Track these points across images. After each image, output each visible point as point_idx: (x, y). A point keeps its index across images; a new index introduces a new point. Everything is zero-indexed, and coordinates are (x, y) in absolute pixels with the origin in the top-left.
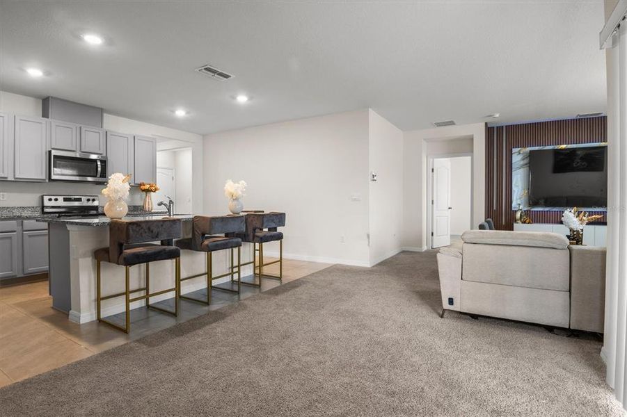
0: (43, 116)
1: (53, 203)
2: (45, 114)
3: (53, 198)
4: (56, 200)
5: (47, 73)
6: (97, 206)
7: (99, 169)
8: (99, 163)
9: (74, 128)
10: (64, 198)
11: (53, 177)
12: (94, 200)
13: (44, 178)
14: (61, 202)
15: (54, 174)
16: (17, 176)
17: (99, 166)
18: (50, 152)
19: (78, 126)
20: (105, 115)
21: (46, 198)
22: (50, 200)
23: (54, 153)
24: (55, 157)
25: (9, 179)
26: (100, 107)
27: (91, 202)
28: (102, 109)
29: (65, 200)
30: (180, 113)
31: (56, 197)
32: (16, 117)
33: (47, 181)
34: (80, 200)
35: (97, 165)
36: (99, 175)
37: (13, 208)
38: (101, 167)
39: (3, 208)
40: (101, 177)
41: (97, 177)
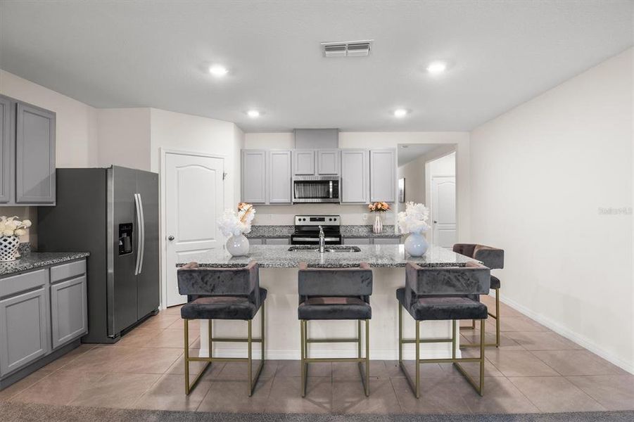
1: (302, 223)
3: (302, 218)
4: (304, 220)
5: (262, 113)
7: (331, 190)
8: (331, 184)
9: (313, 153)
12: (335, 220)
13: (289, 201)
14: (309, 222)
16: (271, 202)
19: (316, 150)
20: (340, 134)
21: (297, 218)
22: (300, 220)
23: (294, 179)
24: (296, 182)
25: (267, 204)
26: (336, 127)
27: (333, 221)
28: (338, 129)
29: (311, 220)
30: (400, 113)
31: (305, 217)
33: (291, 204)
34: (323, 220)
35: (329, 185)
36: (331, 197)
37: (276, 226)
38: (333, 188)
39: (269, 227)
40: (333, 197)
41: (329, 198)
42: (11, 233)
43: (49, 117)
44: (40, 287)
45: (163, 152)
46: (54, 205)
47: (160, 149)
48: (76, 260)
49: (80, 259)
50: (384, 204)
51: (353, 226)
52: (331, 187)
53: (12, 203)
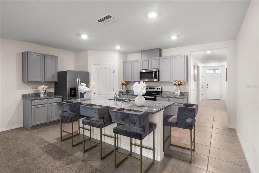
9: (148, 60)
10: (150, 88)
12: (159, 89)
13: (139, 81)
28: (159, 48)
34: (154, 88)
38: (155, 75)
42: (42, 89)
43: (55, 58)
44: (46, 104)
45: (92, 65)
46: (57, 82)
47: (91, 64)
48: (59, 97)
49: (61, 97)
50: (181, 81)
51: (168, 92)
52: (154, 74)
53: (43, 81)
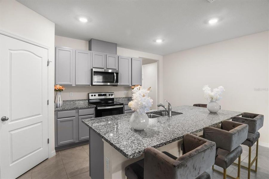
0: (89, 50)
1: (93, 97)
2: (90, 49)
3: (93, 94)
4: (95, 95)
6: (113, 98)
7: (115, 78)
8: (115, 74)
9: (103, 55)
10: (98, 94)
11: (94, 84)
12: (112, 95)
13: (89, 84)
14: (97, 97)
15: (94, 82)
16: (76, 84)
17: (115, 76)
18: (92, 69)
19: (105, 54)
20: (118, 48)
21: (90, 95)
22: (92, 96)
23: (94, 70)
24: (95, 72)
25: (73, 86)
26: (116, 43)
27: (111, 96)
28: (116, 44)
29: (99, 95)
32: (76, 51)
33: (91, 86)
34: (105, 95)
35: (114, 75)
36: (115, 82)
37: (76, 101)
39: (71, 101)
40: (116, 82)
41: (113, 82)
51: (120, 98)
